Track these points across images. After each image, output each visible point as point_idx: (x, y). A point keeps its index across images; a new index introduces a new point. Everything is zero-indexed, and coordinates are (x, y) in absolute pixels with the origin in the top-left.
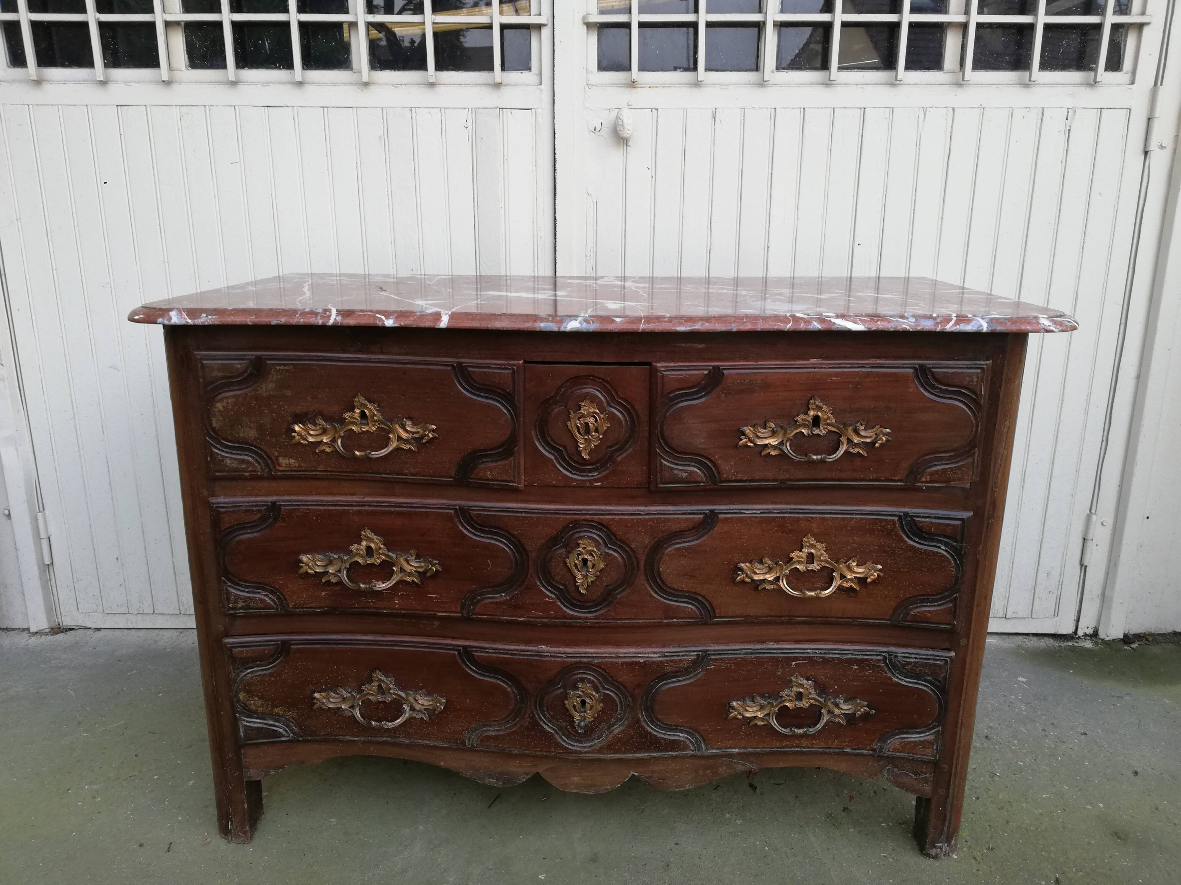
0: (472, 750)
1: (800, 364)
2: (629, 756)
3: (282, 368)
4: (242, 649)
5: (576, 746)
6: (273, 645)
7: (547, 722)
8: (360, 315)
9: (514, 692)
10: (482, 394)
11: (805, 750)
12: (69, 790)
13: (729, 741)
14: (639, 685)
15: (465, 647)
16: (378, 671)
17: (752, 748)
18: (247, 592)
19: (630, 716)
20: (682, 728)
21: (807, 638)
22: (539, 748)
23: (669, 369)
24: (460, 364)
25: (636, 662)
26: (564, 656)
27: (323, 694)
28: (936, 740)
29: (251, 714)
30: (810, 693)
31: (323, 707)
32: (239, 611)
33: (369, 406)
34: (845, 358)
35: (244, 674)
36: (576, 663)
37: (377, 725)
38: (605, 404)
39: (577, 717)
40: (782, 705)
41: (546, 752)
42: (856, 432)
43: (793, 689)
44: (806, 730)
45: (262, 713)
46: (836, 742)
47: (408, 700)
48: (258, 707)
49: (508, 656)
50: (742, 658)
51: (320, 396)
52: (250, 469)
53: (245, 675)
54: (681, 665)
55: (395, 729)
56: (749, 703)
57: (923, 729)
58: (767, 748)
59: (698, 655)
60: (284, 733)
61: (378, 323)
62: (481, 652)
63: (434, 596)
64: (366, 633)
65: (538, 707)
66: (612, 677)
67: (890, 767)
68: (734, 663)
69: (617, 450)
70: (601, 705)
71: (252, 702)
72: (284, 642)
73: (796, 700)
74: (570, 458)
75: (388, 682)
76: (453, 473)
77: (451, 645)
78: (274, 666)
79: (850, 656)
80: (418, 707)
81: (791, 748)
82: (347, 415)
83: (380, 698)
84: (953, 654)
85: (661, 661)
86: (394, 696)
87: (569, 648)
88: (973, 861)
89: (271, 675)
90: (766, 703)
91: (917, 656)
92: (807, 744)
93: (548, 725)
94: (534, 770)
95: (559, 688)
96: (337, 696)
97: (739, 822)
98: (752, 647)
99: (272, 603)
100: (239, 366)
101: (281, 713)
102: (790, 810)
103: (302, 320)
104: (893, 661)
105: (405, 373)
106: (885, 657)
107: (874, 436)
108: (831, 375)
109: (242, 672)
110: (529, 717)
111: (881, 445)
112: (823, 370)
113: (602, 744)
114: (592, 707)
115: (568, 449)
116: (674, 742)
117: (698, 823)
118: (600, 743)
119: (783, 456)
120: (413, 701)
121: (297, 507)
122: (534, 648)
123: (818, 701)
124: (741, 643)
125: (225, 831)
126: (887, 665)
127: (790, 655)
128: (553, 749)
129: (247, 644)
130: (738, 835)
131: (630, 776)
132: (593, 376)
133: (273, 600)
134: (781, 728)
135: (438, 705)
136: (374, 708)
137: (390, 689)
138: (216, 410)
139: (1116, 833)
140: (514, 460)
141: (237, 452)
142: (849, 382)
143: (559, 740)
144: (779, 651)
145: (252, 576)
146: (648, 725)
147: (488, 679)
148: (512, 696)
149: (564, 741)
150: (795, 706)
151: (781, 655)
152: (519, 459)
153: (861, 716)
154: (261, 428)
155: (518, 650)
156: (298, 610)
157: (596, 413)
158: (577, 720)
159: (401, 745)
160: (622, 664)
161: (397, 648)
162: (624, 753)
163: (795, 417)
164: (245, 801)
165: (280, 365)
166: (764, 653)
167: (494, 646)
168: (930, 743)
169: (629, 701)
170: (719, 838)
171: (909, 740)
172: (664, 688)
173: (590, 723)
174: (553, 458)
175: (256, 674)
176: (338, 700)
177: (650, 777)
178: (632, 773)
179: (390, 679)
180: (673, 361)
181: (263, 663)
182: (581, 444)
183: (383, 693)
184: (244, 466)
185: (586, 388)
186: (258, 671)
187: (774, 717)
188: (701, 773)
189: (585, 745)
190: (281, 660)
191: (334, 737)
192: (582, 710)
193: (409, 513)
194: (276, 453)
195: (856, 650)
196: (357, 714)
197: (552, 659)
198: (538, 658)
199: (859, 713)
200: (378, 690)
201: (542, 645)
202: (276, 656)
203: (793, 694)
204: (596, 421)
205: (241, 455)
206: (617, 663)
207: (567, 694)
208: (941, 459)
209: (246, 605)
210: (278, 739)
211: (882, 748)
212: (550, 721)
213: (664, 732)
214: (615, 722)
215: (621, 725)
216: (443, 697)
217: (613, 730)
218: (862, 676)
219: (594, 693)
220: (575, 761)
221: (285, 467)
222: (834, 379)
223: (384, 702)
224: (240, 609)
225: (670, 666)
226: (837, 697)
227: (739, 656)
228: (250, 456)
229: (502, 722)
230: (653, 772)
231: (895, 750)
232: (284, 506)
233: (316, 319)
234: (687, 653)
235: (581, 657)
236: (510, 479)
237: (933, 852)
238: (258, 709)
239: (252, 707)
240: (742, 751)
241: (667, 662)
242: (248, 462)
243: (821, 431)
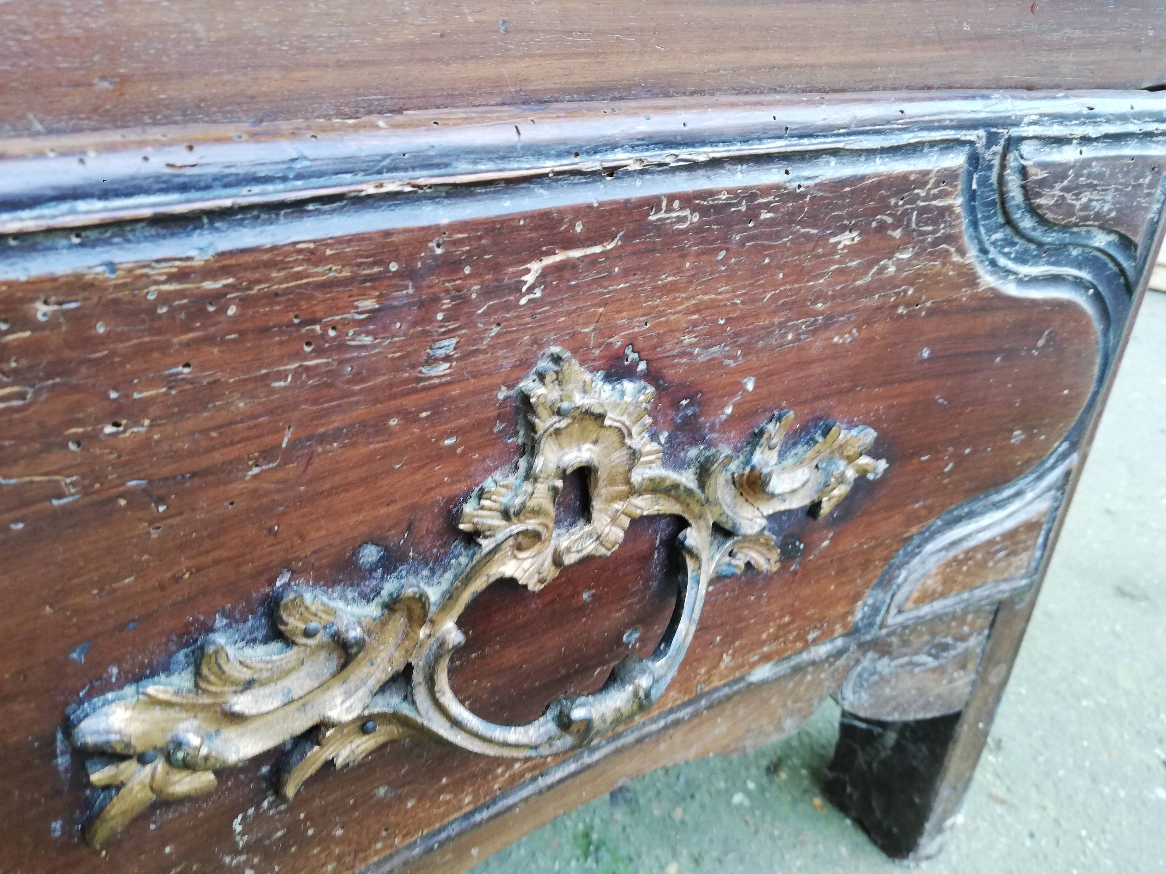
43: (539, 462)
46: (726, 658)
73: (558, 522)
91: (1092, 130)
153: (840, 503)
171: (969, 543)
211: (877, 611)
226: (754, 437)
231: (927, 597)
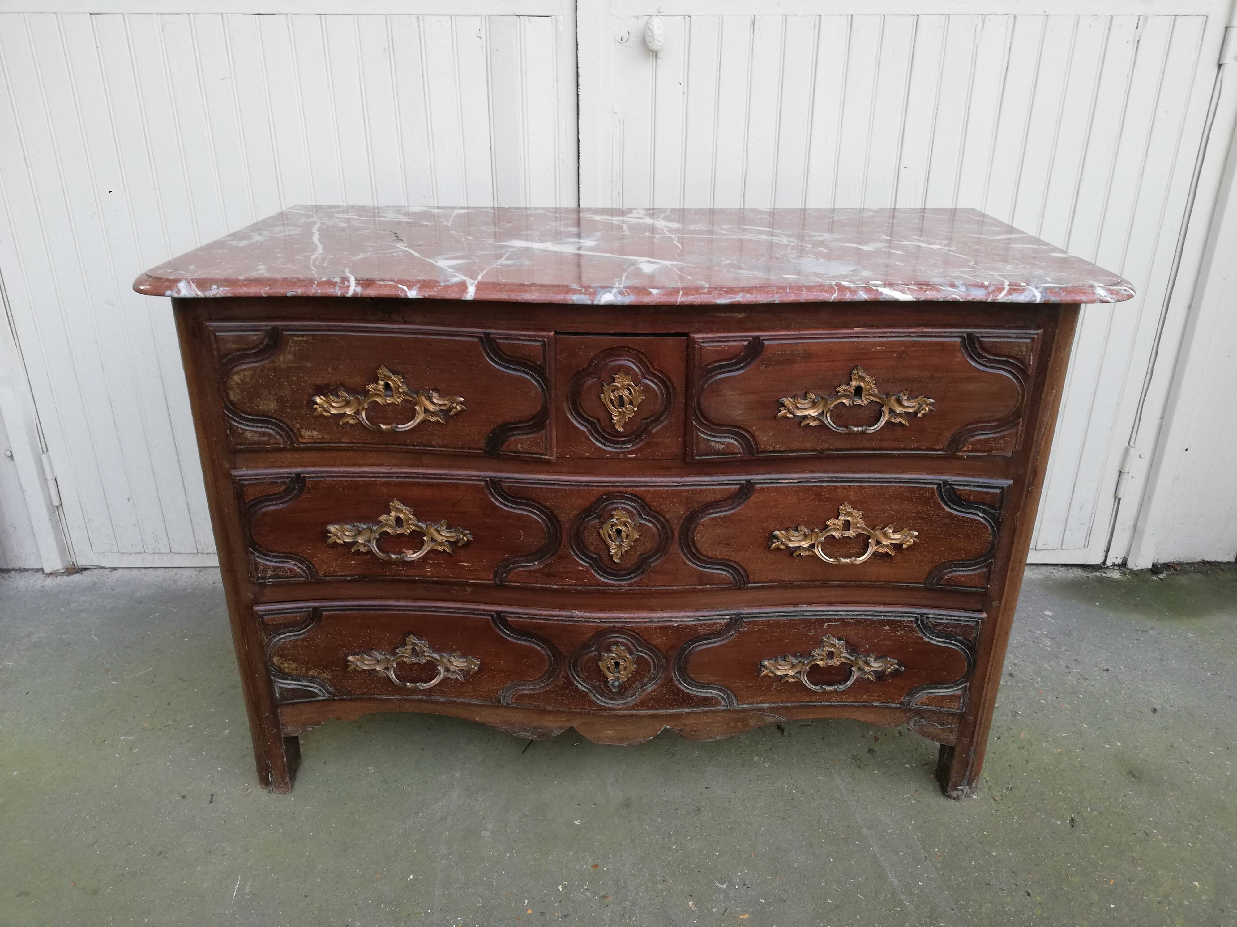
0: (507, 707)
1: (844, 334)
2: (662, 712)
3: (300, 338)
4: (273, 616)
5: (610, 704)
6: (305, 611)
7: (581, 682)
8: (381, 285)
9: (548, 655)
10: (512, 367)
11: (834, 704)
12: (105, 741)
13: (760, 697)
14: (672, 648)
15: (498, 613)
16: (411, 635)
17: (782, 703)
18: (275, 562)
19: (663, 676)
20: (715, 686)
21: (840, 600)
22: (574, 705)
23: (707, 340)
24: (488, 335)
25: (670, 626)
26: (597, 621)
27: (357, 657)
28: (964, 695)
29: (285, 676)
30: (841, 652)
31: (358, 669)
32: (268, 581)
33: (393, 378)
34: (890, 326)
35: (276, 639)
36: (610, 628)
37: (413, 686)
38: (640, 376)
39: (611, 677)
40: (813, 663)
41: (580, 709)
42: (899, 402)
43: (824, 649)
44: (836, 687)
45: (296, 675)
46: (865, 696)
47: (442, 662)
48: (292, 670)
49: (542, 621)
50: (775, 620)
51: (341, 367)
52: (272, 441)
53: (278, 641)
54: (715, 628)
55: (430, 689)
56: (781, 661)
57: (951, 685)
58: (797, 702)
59: (731, 619)
60: (320, 693)
61: (400, 294)
62: (515, 617)
63: (466, 564)
64: (398, 599)
65: (572, 668)
66: (645, 640)
67: (917, 717)
68: (766, 625)
69: (652, 422)
70: (635, 666)
71: (286, 665)
72: (315, 609)
73: (827, 658)
74: (603, 429)
75: (422, 646)
76: (482, 446)
77: (484, 610)
78: (307, 631)
79: (882, 618)
80: (452, 668)
81: (821, 702)
82: (370, 387)
83: (414, 660)
84: (984, 615)
85: (695, 625)
86: (428, 658)
87: (602, 613)
88: (992, 801)
89: (304, 640)
90: (797, 662)
91: (949, 618)
92: (836, 699)
93: (582, 685)
94: (568, 725)
95: (593, 651)
96: (370, 658)
97: (767, 765)
98: (785, 609)
99: (301, 572)
100: (255, 338)
101: (315, 675)
102: (816, 752)
103: (319, 291)
104: (925, 622)
105: (429, 344)
106: (917, 619)
107: (917, 407)
108: (875, 344)
109: (274, 637)
110: (563, 677)
111: (924, 415)
112: (867, 339)
113: (636, 702)
114: (625, 669)
115: (601, 421)
116: (706, 699)
117: (728, 767)
118: (633, 700)
119: (822, 427)
120: (448, 663)
121: (322, 479)
122: (568, 614)
123: (849, 659)
124: (774, 605)
125: (265, 782)
126: (918, 625)
127: (823, 617)
128: (587, 707)
129: (278, 612)
130: (767, 778)
131: (662, 729)
132: (628, 347)
133: (302, 569)
134: (811, 685)
135: (473, 666)
136: (409, 669)
137: (424, 652)
138: (233, 383)
139: (1131, 772)
140: (546, 433)
141: (258, 425)
142: (894, 352)
143: (593, 698)
144: (812, 613)
145: (280, 547)
146: (681, 684)
147: (522, 643)
148: (546, 657)
149: (598, 699)
150: (826, 664)
151: (814, 618)
152: (551, 432)
153: (891, 673)
154: (280, 400)
155: (551, 616)
156: (328, 579)
157: (631, 386)
158: (611, 680)
159: (437, 703)
160: (656, 628)
161: (430, 613)
162: (657, 709)
163: (836, 388)
164: (284, 755)
165: (297, 336)
166: (797, 616)
167: (527, 611)
168: (958, 697)
169: (662, 662)
170: (748, 781)
171: (937, 695)
172: (697, 650)
173: (624, 682)
174: (585, 430)
175: (289, 639)
176: (373, 662)
177: (681, 730)
178: (665, 726)
179: (423, 642)
180: (711, 331)
181: (295, 629)
182: (615, 416)
183: (417, 655)
184: (265, 439)
185: (620, 360)
186: (290, 636)
187: (805, 675)
188: (732, 725)
189: (618, 702)
190: (314, 626)
191: (369, 696)
192: (616, 671)
193: (438, 485)
194: (298, 425)
195: (888, 612)
196: (393, 676)
197: (586, 624)
198: (572, 623)
199: (889, 670)
200: (412, 653)
201: (576, 610)
202: (308, 622)
203: (824, 653)
204: (631, 393)
205: (261, 427)
206: (651, 628)
207: (601, 656)
208: (983, 429)
209: (275, 575)
210: (314, 699)
211: (910, 701)
212: (584, 681)
213: (697, 690)
214: (648, 681)
215: (654, 684)
216: (477, 659)
217: (646, 689)
218: (894, 636)
219: (628, 656)
220: (609, 717)
221: (308, 439)
222: (878, 348)
223: (418, 664)
224: (269, 578)
225: (704, 629)
226: (868, 655)
227: (771, 618)
228: (271, 429)
229: (536, 681)
230: (685, 725)
231: (923, 703)
232: (309, 477)
233: (334, 289)
234: (720, 617)
235: (615, 622)
236: (542, 452)
237: (954, 794)
239: (287, 670)
240: (773, 705)
241: (701, 625)
242: (269, 435)
243: (862, 401)
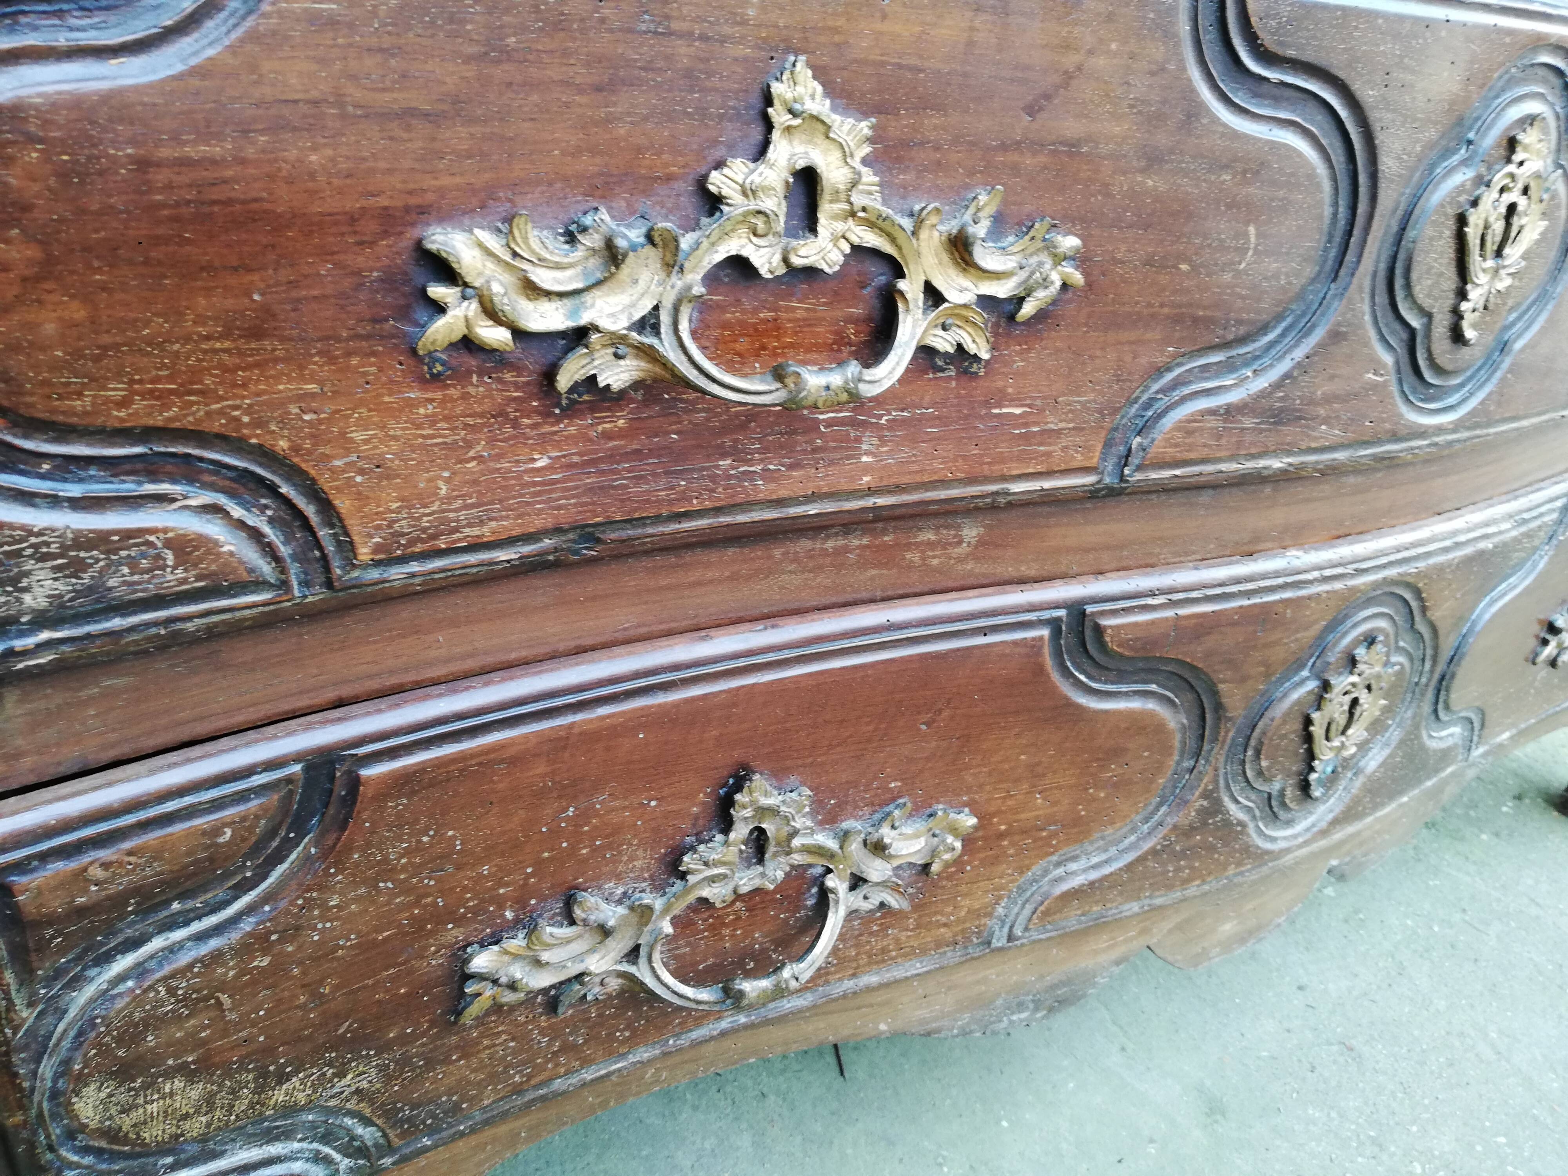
0: (1004, 950)
2: (1368, 821)
4: (73, 865)
6: (257, 788)
7: (1243, 796)
9: (1183, 730)
15: (1073, 608)
16: (752, 779)
18: (77, 504)
27: (510, 944)
32: (30, 641)
35: (90, 991)
36: (1374, 587)
41: (1210, 882)
45: (203, 1139)
47: (845, 858)
48: (186, 1117)
53: (102, 992)
54: (1526, 544)
62: (1125, 611)
63: (1018, 411)
65: (1234, 756)
66: (1424, 611)
70: (1383, 700)
71: (152, 1107)
72: (320, 762)
75: (791, 810)
77: (1027, 608)
78: (267, 898)
80: (877, 872)
83: (749, 880)
86: (803, 857)
93: (1239, 803)
94: (1140, 945)
95: (1303, 682)
96: (571, 930)
99: (252, 555)
101: (303, 1095)
109: (76, 983)
110: (1203, 794)
114: (1361, 716)
120: (861, 854)
128: (1230, 869)
133: (255, 535)
135: (946, 839)
137: (795, 836)
143: (1253, 835)
147: (1123, 704)
148: (1173, 740)
149: (1260, 834)
155: (1239, 580)
156: (397, 573)
158: (1324, 761)
160: (1458, 564)
162: (1366, 816)
167: (1165, 582)
172: (1487, 616)
173: (1345, 760)
175: (167, 970)
176: (576, 946)
177: (1351, 860)
178: (1331, 862)
179: (797, 794)
181: (202, 901)
183: (763, 858)
186: (172, 950)
190: (307, 855)
192: (1343, 728)
196: (657, 976)
197: (1322, 588)
198: (1285, 595)
200: (744, 853)
201: (1297, 546)
202: (274, 844)
207: (1326, 689)
209: (79, 594)
212: (1251, 791)
213: (1441, 734)
214: (1377, 741)
216: (962, 807)
219: (1379, 671)
223: (738, 896)
224: (41, 621)
229: (1117, 834)
235: (1387, 565)
238: (187, 1125)
239: (151, 1133)
